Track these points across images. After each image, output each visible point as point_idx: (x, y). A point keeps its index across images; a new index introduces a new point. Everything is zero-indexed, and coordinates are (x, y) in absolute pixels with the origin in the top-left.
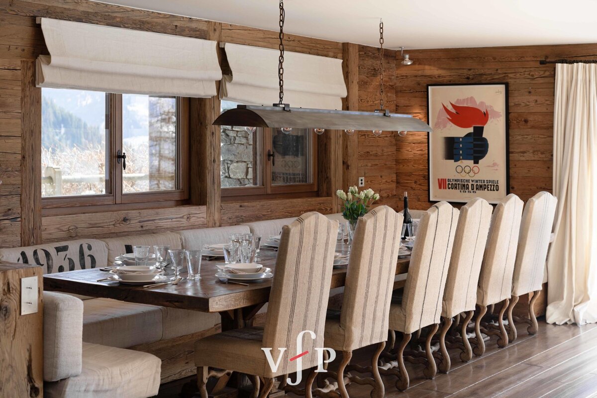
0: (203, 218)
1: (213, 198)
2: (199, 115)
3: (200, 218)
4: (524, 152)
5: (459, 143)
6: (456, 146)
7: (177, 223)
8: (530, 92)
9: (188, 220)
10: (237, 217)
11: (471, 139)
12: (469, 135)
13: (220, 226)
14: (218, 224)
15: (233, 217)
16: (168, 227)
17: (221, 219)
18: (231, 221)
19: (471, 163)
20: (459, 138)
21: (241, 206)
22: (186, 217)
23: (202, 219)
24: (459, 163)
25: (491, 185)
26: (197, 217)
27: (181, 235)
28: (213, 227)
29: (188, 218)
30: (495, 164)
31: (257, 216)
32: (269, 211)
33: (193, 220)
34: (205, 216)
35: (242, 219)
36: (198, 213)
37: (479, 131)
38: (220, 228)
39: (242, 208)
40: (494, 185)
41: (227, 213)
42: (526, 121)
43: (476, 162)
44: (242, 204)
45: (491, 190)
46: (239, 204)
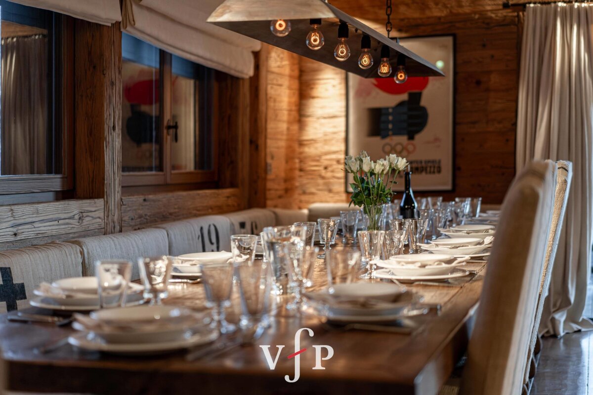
0: (99, 218)
1: (112, 186)
2: (90, 53)
3: (96, 218)
4: (474, 123)
5: (388, 114)
6: (383, 118)
7: (67, 226)
8: (484, 46)
9: (80, 221)
10: (140, 217)
11: (404, 109)
12: (401, 104)
13: (121, 231)
14: (118, 228)
15: (136, 216)
16: (54, 233)
17: (122, 220)
18: (133, 223)
19: (403, 139)
20: (387, 109)
21: (145, 200)
22: (77, 217)
23: (98, 220)
24: (387, 140)
25: (430, 167)
26: (92, 217)
27: (81, 247)
28: (112, 233)
29: (80, 218)
30: (437, 140)
31: (163, 216)
32: (176, 207)
33: (87, 221)
34: (102, 215)
35: (147, 219)
36: (93, 209)
37: (415, 98)
38: (120, 233)
39: (146, 203)
40: (434, 167)
41: (129, 211)
42: (478, 83)
43: (411, 137)
44: (146, 197)
45: (430, 172)
46: (142, 198)
